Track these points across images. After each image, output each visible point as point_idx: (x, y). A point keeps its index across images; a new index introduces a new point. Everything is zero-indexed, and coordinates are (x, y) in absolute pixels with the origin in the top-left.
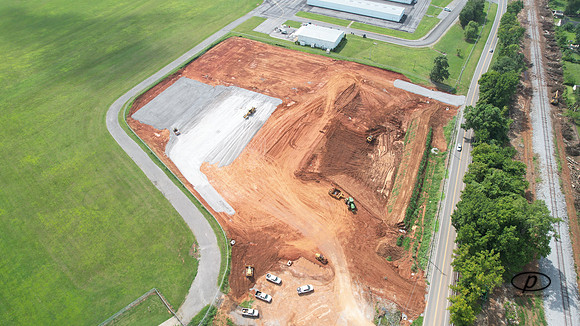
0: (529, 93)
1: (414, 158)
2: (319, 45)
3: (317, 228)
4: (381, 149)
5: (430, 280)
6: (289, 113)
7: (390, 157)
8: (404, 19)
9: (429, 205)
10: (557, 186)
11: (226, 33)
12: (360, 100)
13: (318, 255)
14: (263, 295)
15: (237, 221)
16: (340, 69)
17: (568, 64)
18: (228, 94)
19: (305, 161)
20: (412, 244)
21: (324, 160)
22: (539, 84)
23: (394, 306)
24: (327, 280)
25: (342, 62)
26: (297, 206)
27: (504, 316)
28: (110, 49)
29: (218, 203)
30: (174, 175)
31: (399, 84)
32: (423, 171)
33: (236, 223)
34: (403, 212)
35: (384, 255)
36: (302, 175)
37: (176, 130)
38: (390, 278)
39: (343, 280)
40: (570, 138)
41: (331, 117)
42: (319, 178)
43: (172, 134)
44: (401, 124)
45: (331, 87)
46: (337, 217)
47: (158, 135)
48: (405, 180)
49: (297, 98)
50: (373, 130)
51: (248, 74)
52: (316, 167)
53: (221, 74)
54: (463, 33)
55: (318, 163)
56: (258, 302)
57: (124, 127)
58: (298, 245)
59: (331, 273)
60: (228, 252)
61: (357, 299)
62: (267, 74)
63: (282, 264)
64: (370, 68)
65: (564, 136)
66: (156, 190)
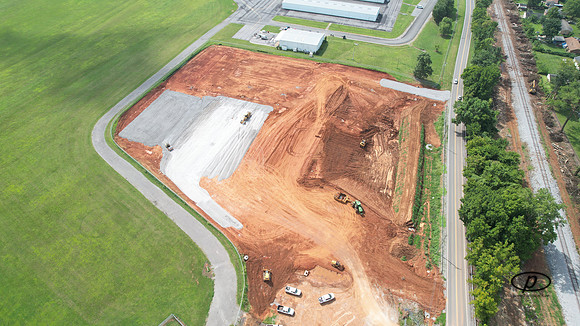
0: (508, 84)
1: (412, 155)
2: (301, 49)
3: (328, 234)
4: (377, 149)
5: (446, 275)
6: (282, 120)
7: (387, 157)
8: (380, 18)
9: (432, 202)
10: (549, 172)
11: (205, 41)
12: (350, 102)
13: (335, 262)
14: (286, 309)
15: (246, 235)
16: (325, 72)
17: (539, 54)
18: (217, 104)
19: (305, 168)
20: (423, 242)
21: (324, 165)
22: (515, 74)
23: (416, 306)
24: (347, 286)
25: (326, 65)
26: (304, 214)
27: (520, 303)
28: (85, 65)
29: (223, 218)
30: (173, 193)
31: (385, 83)
32: (421, 168)
33: (245, 237)
34: (410, 210)
35: (399, 256)
36: (305, 182)
37: (169, 146)
38: (408, 278)
39: (363, 285)
40: (552, 125)
41: (325, 121)
42: (322, 183)
43: (165, 151)
44: (392, 123)
45: (320, 90)
46: (346, 221)
47: (150, 153)
48: (406, 178)
49: (287, 104)
50: (366, 131)
51: (234, 83)
52: (317, 173)
53: (206, 84)
54: (438, 29)
55: (318, 168)
56: (280, 317)
57: (112, 147)
58: (312, 253)
59: (349, 279)
60: (243, 268)
61: (379, 302)
62: (253, 81)
63: (299, 275)
64: (354, 69)
65: (547, 124)
66: (157, 210)
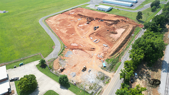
2: (103, 10)
8: (132, 6)
9: (127, 46)
66: (47, 34)
